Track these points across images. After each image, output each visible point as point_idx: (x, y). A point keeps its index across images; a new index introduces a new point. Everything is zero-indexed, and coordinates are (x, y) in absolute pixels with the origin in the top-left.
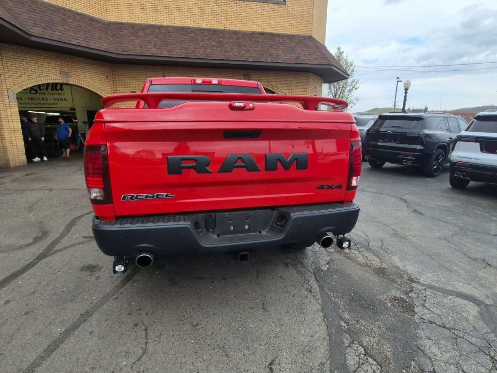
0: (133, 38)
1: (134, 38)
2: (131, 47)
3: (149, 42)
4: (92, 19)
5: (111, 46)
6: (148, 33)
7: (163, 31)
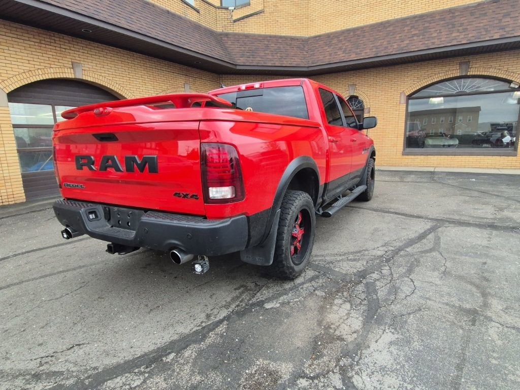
0: (325, 48)
1: (327, 48)
2: (321, 57)
3: (340, 49)
4: (293, 39)
5: (303, 61)
6: (341, 40)
7: (358, 32)
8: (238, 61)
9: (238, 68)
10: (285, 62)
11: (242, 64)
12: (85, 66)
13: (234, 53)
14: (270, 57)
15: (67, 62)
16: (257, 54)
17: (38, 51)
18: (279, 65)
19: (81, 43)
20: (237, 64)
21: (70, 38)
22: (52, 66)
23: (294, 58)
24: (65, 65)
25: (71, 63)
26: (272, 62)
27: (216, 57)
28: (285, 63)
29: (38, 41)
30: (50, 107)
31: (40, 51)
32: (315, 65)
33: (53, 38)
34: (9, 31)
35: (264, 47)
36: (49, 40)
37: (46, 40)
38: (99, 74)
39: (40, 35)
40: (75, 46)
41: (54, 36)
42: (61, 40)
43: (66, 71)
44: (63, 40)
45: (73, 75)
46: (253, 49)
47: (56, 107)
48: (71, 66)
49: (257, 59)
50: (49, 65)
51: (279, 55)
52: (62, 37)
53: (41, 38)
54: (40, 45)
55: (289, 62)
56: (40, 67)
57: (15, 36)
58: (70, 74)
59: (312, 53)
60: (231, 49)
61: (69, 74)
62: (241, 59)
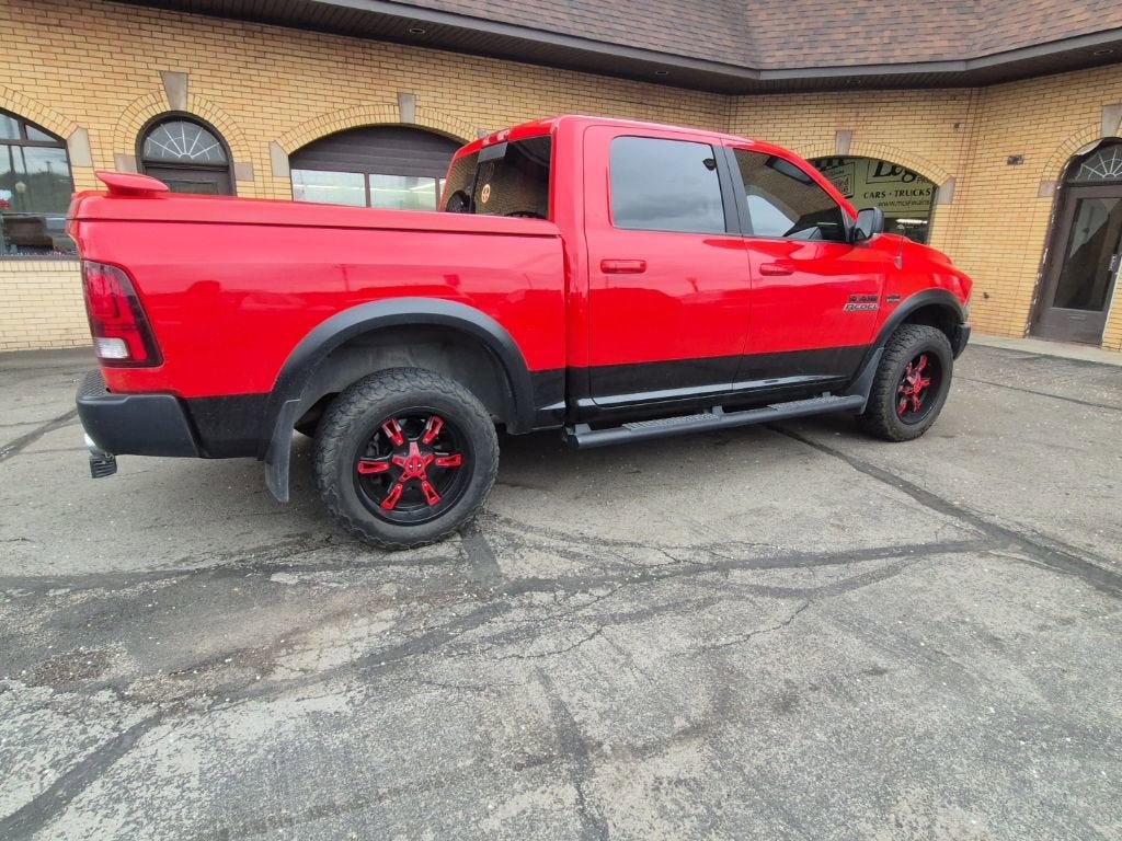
2: (1016, 28)
5: (958, 44)
8: (769, 60)
9: (765, 77)
10: (898, 53)
11: (775, 66)
12: (422, 98)
13: (763, 42)
14: (860, 42)
15: (389, 94)
16: (825, 38)
17: (341, 77)
18: (880, 61)
19: (418, 55)
20: (764, 67)
21: (398, 48)
22: (363, 103)
23: (929, 38)
24: (385, 99)
25: (395, 95)
26: (862, 55)
27: (702, 56)
28: (899, 55)
29: (343, 59)
30: (361, 177)
31: (345, 77)
32: (987, 53)
33: (368, 51)
34: (298, 47)
35: (851, 17)
36: (361, 56)
37: (357, 55)
38: (447, 112)
39: (348, 48)
40: (406, 62)
41: (371, 48)
42: (382, 52)
43: (387, 111)
44: (386, 53)
45: (398, 117)
46: (820, 25)
47: (371, 176)
48: (396, 101)
49: (819, 51)
50: (357, 102)
51: (887, 34)
52: (383, 47)
53: (348, 54)
54: (345, 65)
55: (911, 52)
56: (341, 106)
57: (307, 55)
58: (392, 117)
59: (994, 18)
60: (761, 30)
61: (390, 117)
62: (777, 53)
